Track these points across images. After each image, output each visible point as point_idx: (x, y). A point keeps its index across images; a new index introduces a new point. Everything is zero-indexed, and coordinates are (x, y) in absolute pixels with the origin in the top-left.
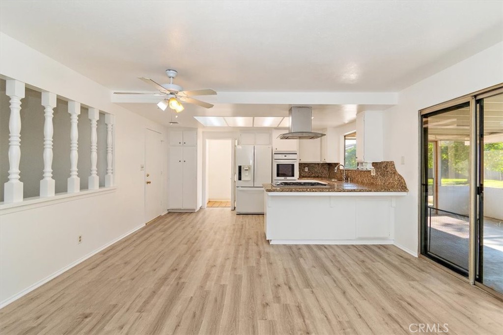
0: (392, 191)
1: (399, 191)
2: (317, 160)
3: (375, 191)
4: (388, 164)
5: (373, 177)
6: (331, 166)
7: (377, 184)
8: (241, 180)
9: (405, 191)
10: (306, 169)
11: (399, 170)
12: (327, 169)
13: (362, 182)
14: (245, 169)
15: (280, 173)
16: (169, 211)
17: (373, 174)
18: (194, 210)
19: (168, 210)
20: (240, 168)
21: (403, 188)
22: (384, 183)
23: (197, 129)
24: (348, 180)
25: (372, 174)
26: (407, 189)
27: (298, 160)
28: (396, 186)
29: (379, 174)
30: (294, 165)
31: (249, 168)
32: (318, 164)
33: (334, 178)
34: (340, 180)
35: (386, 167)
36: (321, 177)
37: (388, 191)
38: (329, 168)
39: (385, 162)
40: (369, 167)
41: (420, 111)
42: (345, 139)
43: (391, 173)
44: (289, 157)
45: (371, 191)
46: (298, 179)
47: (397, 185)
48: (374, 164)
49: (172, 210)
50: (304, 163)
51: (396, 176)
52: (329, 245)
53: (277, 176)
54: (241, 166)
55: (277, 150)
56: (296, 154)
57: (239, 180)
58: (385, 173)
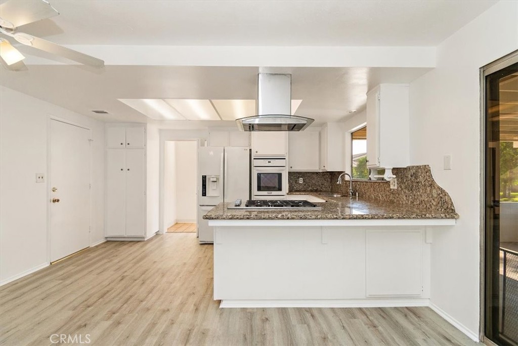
0: (429, 218)
1: (442, 218)
2: (315, 168)
3: (399, 218)
4: (420, 170)
5: (393, 192)
6: (333, 175)
7: (399, 204)
8: (205, 195)
9: (453, 218)
10: (301, 181)
11: (440, 180)
12: (329, 180)
13: (376, 199)
14: (212, 180)
15: (262, 185)
16: (109, 239)
17: (394, 186)
18: (144, 238)
19: (106, 238)
20: (204, 178)
21: (449, 211)
22: (412, 202)
23: (146, 124)
24: (355, 195)
25: (392, 187)
26: (456, 214)
27: (287, 167)
28: (433, 207)
29: (403, 187)
30: (281, 174)
31: (218, 179)
32: (317, 173)
33: (338, 193)
34: (345, 195)
35: (415, 175)
36: (321, 191)
37: (422, 218)
38: (331, 179)
39: (413, 167)
40: (388, 176)
41: (483, 68)
42: (352, 139)
43: (425, 185)
44: (274, 163)
45: (391, 218)
46: (288, 194)
47: (437, 205)
48: (396, 171)
49: (112, 237)
50: (297, 172)
51: (434, 191)
52: (320, 310)
53: (258, 190)
54: (206, 176)
55: (257, 154)
56: (285, 159)
57: (203, 195)
58: (413, 186)
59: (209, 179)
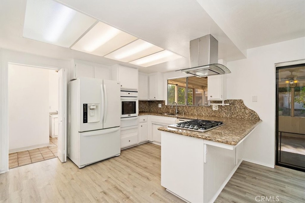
4: (236, 102)
5: (215, 111)
7: (220, 117)
8: (87, 122)
14: (92, 107)
20: (85, 106)
22: (231, 116)
25: (214, 109)
27: (138, 98)
28: (246, 118)
29: (223, 109)
30: (135, 102)
31: (97, 107)
35: (233, 104)
39: (231, 100)
43: (240, 108)
44: (132, 94)
46: (138, 115)
47: (249, 117)
51: (247, 111)
53: (122, 114)
54: (87, 104)
55: (122, 87)
56: (137, 92)
57: (84, 122)
58: (231, 109)
59: (90, 107)
